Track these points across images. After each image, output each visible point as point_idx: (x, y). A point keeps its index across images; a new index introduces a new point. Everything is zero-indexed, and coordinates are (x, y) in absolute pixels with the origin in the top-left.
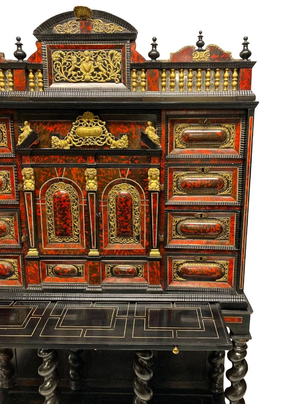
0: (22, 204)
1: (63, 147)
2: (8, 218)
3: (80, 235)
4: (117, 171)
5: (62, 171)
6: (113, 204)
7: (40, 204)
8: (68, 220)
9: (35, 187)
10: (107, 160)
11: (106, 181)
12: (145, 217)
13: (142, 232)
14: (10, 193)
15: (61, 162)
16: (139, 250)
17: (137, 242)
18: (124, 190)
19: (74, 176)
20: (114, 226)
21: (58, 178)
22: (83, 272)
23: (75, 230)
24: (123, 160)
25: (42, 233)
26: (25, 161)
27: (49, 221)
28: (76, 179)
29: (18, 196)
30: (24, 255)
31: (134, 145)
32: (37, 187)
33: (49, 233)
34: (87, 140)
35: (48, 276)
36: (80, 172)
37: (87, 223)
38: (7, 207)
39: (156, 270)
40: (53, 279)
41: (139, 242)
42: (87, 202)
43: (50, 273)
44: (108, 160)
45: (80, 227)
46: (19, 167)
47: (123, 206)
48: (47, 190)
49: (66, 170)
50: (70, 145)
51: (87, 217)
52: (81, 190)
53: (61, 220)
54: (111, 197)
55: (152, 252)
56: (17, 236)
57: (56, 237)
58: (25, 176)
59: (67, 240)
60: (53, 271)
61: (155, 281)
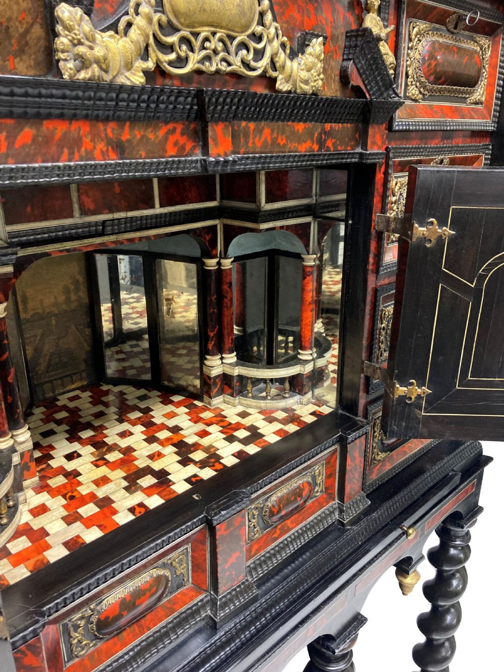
1: (119, 73)
10: (260, 138)
15: (96, 153)
24: (300, 139)
34: (207, 44)
39: (358, 461)
50: (144, 64)
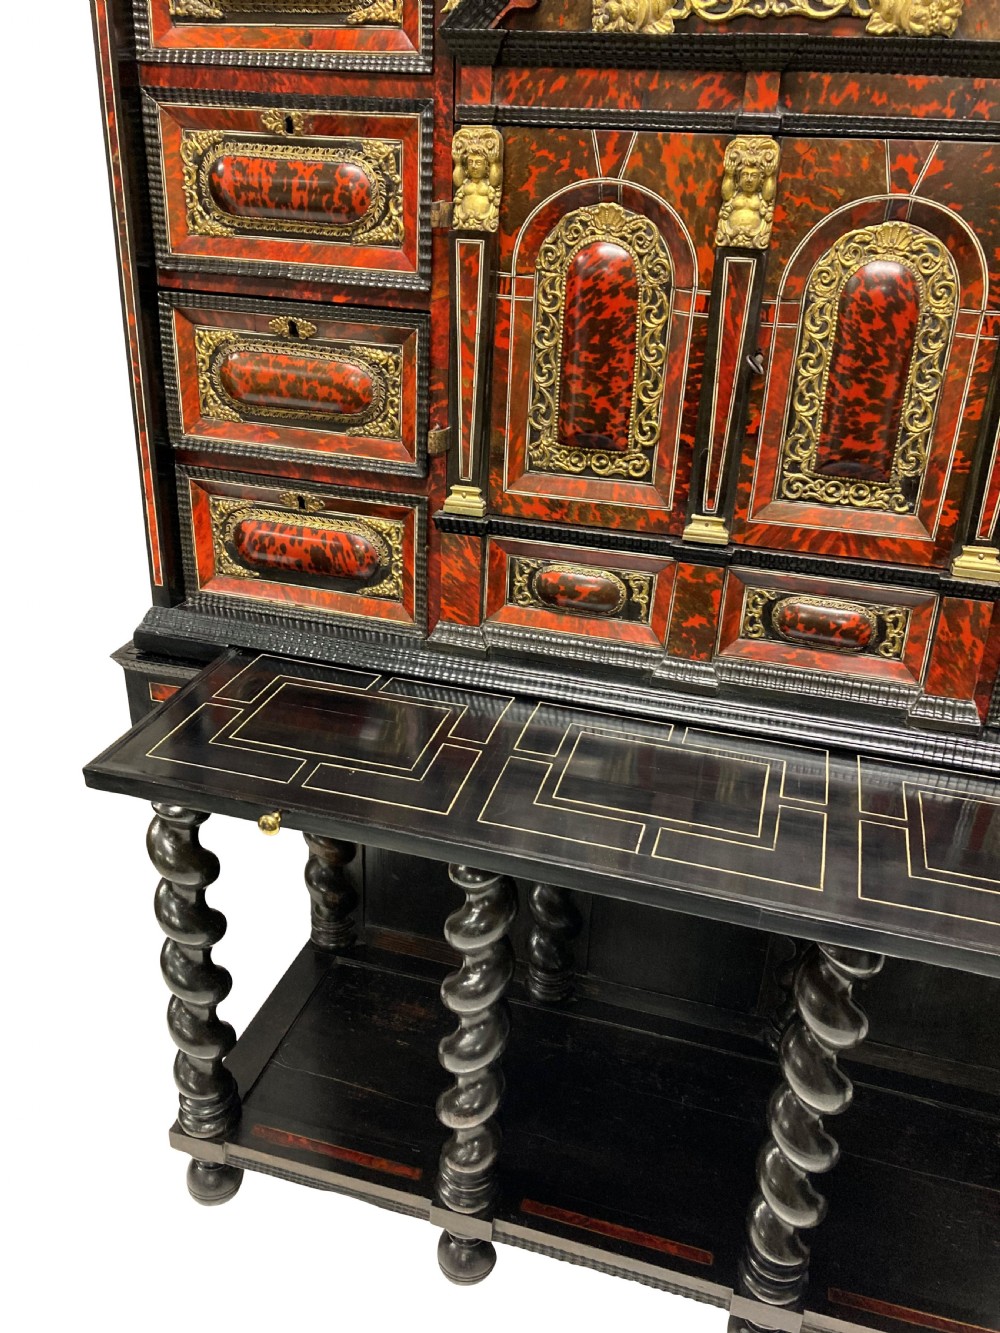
0: (439, 294)
2: (382, 349)
3: (657, 449)
4: (878, 155)
5: (621, 149)
6: (826, 323)
7: (513, 298)
8: (618, 378)
9: (502, 217)
11: (813, 208)
12: (965, 394)
13: (938, 464)
14: (397, 243)
15: (621, 102)
16: (905, 544)
17: (901, 505)
18: (888, 256)
19: (672, 174)
20: (813, 423)
21: (601, 180)
22: (648, 605)
23: (641, 426)
24: (915, 98)
25: (508, 426)
26: (470, 91)
27: (539, 379)
28: (678, 192)
29: (427, 257)
30: (429, 508)
31: (989, 16)
32: (509, 218)
33: (532, 427)
35: (511, 601)
36: (701, 156)
37: (698, 398)
38: (382, 303)
39: (967, 638)
40: (529, 614)
41: (911, 510)
42: (710, 304)
43: (521, 590)
44: (844, 95)
45: (660, 417)
46: (441, 121)
47: (872, 333)
48: (549, 239)
49: (640, 145)
50: (675, 13)
51: (699, 370)
52: (690, 242)
53: (591, 377)
54: (820, 288)
55: (964, 558)
56: (411, 429)
57: (559, 450)
58: (464, 163)
59: (602, 467)
60: (535, 583)
61: (952, 683)
